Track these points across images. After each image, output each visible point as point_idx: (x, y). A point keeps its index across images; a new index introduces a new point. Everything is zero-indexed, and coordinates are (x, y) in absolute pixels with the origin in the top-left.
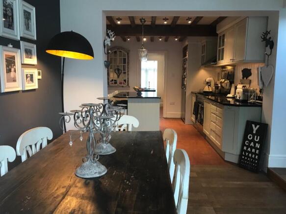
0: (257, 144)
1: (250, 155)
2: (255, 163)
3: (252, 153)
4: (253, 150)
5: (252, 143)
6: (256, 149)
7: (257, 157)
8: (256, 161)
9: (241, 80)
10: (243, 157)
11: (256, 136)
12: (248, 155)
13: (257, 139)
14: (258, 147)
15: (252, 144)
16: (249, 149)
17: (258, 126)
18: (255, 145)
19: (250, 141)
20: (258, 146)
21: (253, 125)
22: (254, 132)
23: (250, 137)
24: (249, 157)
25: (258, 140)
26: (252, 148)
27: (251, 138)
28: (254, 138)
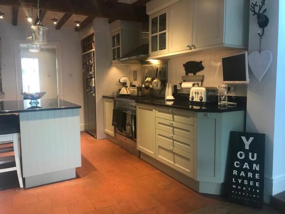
0: (254, 165)
1: (246, 182)
2: (255, 193)
3: (249, 179)
4: (250, 175)
5: (246, 164)
6: (254, 172)
7: (257, 184)
8: (258, 191)
9: (183, 77)
10: (234, 186)
11: (250, 154)
12: (242, 182)
13: (253, 157)
14: (258, 169)
15: (246, 166)
16: (242, 174)
17: (251, 139)
18: (251, 166)
19: (242, 162)
20: (256, 167)
21: (244, 138)
22: (247, 147)
23: (241, 155)
24: (245, 186)
25: (255, 159)
26: (246, 171)
27: (243, 157)
28: (247, 156)
